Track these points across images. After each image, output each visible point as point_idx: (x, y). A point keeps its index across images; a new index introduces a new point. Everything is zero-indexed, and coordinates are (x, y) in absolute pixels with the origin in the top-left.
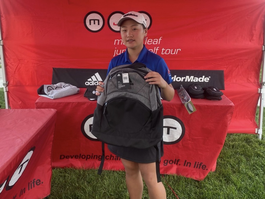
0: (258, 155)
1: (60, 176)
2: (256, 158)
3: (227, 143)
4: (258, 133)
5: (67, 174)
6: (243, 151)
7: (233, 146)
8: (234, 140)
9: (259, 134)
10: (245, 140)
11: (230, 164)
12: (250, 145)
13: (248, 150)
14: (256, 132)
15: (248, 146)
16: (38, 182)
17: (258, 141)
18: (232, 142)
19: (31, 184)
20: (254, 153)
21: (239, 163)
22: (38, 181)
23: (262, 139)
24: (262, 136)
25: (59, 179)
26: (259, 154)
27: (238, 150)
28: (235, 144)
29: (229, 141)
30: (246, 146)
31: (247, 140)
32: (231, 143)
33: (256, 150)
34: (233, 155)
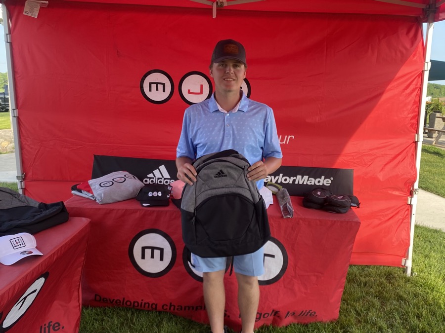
0: (400, 298)
1: (96, 320)
2: (395, 303)
3: (357, 278)
4: (406, 265)
5: (107, 318)
6: (379, 291)
7: (365, 284)
8: (369, 275)
9: (407, 267)
10: (385, 275)
11: (356, 310)
12: (391, 283)
13: (386, 290)
14: (403, 264)
15: (388, 285)
16: (56, 327)
17: (404, 278)
18: (365, 277)
19: (45, 328)
20: (394, 294)
21: (368, 309)
22: (56, 325)
23: (412, 274)
24: (412, 270)
25: (93, 325)
26: (402, 296)
27: (372, 290)
28: (369, 280)
29: (361, 276)
30: (384, 285)
31: (389, 276)
32: (363, 279)
33: (397, 291)
34: (364, 297)
